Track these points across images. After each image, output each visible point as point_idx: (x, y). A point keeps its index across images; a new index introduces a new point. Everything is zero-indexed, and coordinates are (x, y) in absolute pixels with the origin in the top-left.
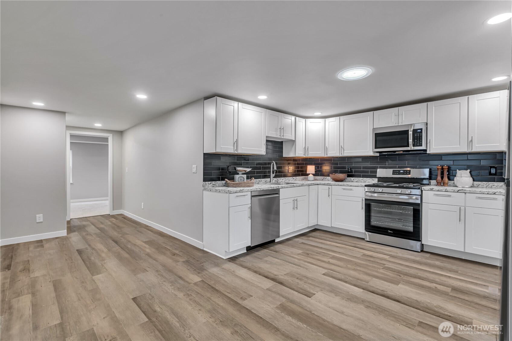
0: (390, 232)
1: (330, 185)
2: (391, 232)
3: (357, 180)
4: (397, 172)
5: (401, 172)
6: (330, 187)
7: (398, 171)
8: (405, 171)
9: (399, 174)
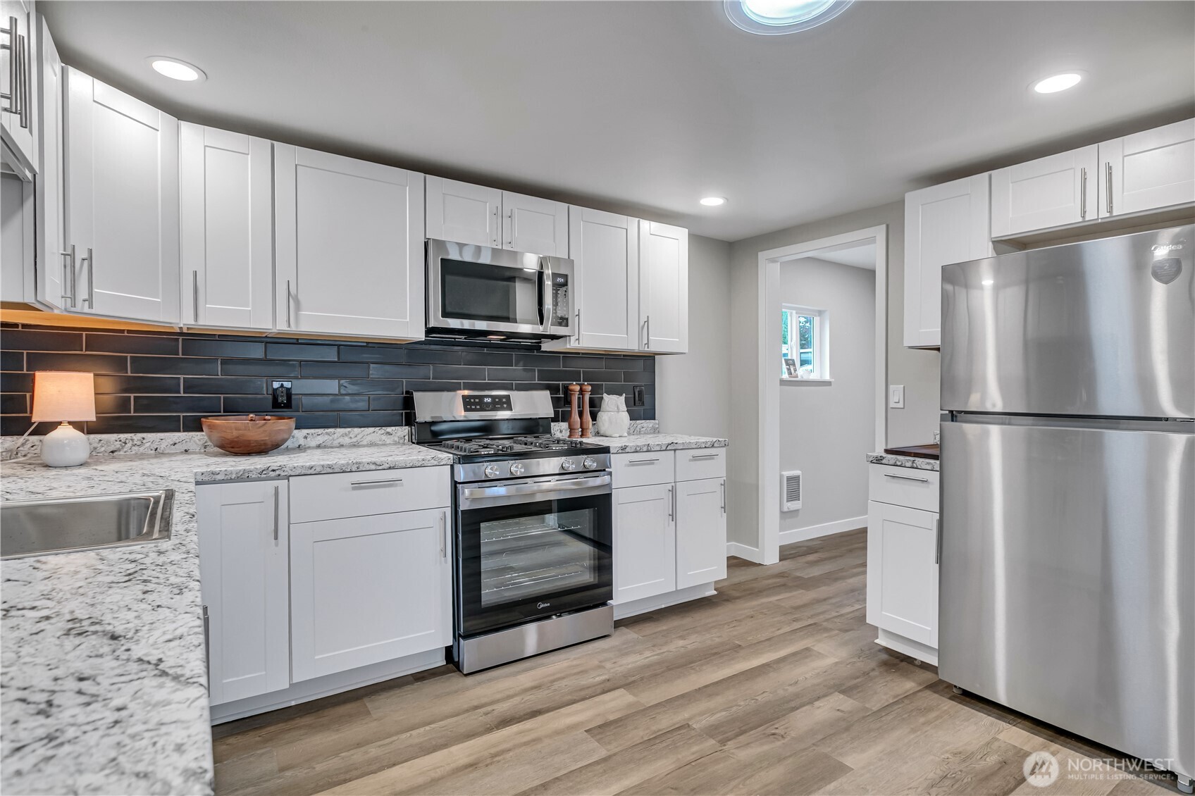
0: (541, 606)
1: (279, 477)
2: (546, 605)
3: (320, 440)
4: (475, 404)
5: (487, 403)
6: (282, 484)
7: (477, 400)
8: (497, 400)
9: (482, 410)
